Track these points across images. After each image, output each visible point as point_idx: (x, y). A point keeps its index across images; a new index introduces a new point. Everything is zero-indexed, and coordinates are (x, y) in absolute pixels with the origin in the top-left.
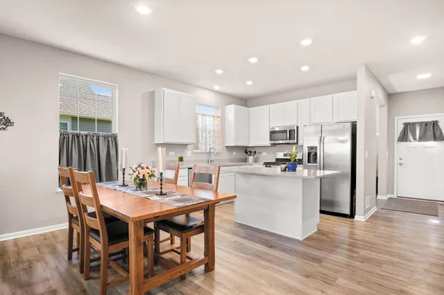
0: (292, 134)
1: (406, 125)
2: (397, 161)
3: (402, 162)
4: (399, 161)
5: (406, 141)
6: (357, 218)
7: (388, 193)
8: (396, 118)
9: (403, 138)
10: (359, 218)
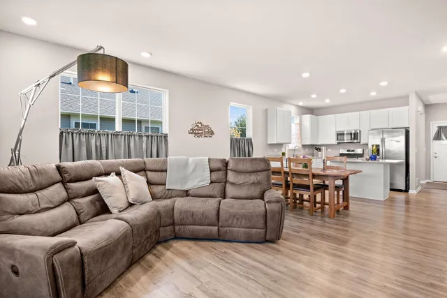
0: (356, 136)
1: (440, 128)
2: (432, 154)
3: (436, 155)
4: (435, 155)
5: (440, 140)
6: (410, 192)
7: (426, 179)
8: (431, 123)
9: (438, 137)
10: (412, 191)
